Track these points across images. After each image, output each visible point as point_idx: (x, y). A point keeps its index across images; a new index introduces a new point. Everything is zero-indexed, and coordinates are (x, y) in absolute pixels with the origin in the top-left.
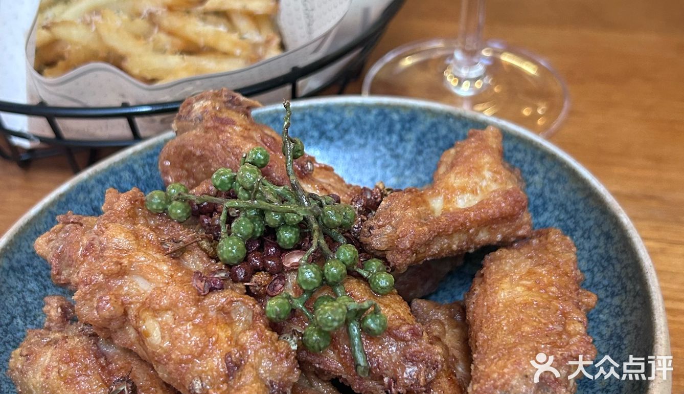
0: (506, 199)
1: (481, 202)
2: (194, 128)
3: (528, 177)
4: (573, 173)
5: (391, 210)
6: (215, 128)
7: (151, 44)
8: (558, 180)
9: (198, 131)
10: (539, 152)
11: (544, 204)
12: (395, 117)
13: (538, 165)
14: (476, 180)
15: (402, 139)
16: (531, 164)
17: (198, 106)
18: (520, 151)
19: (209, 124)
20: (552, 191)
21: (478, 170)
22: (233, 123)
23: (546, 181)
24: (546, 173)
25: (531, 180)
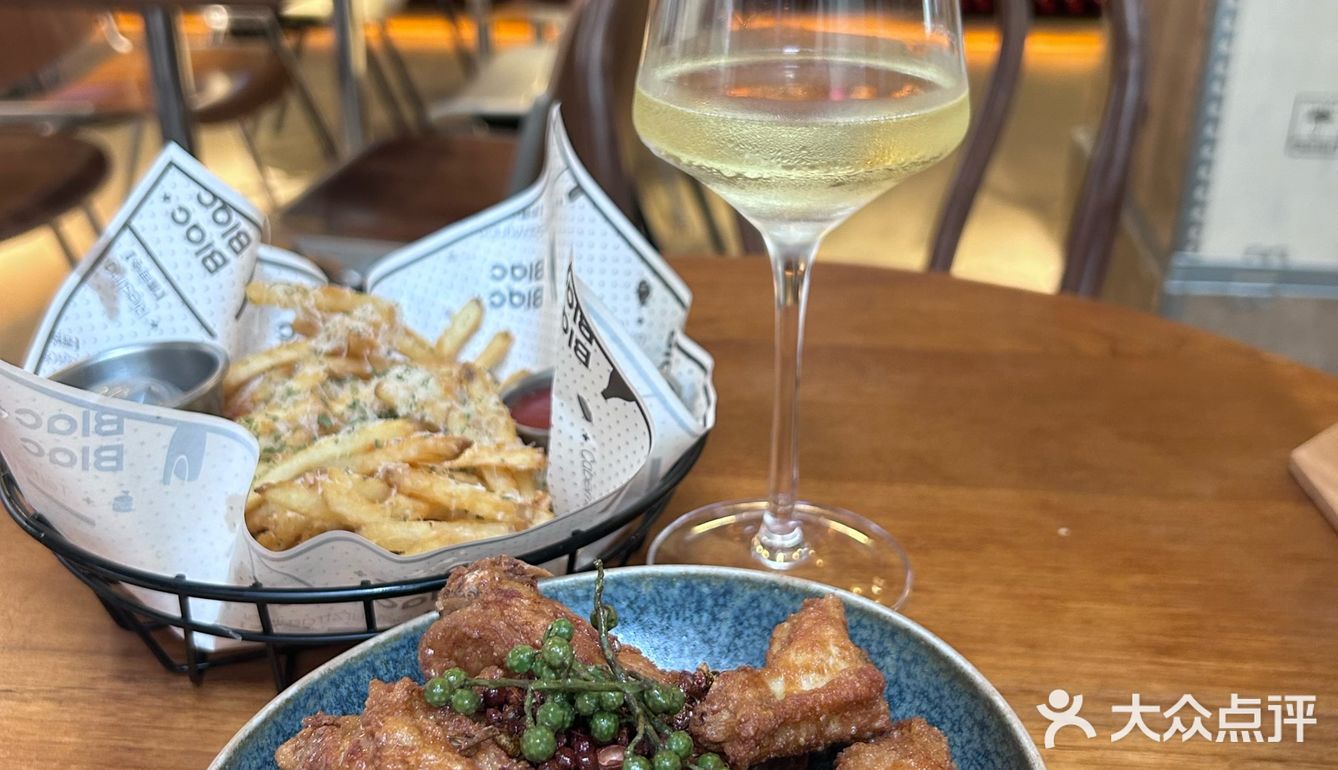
0: (860, 677)
1: (831, 683)
2: (469, 604)
3: (878, 660)
4: (933, 651)
5: (726, 692)
6: (497, 602)
7: (388, 512)
8: (915, 660)
9: (476, 608)
10: (889, 628)
11: (901, 692)
12: (705, 590)
13: (888, 644)
14: (822, 656)
15: (714, 619)
16: (880, 643)
17: (470, 578)
18: (865, 627)
19: (490, 598)
20: (909, 675)
21: (823, 644)
22: (520, 596)
23: (901, 663)
24: (900, 652)
25: (881, 664)
